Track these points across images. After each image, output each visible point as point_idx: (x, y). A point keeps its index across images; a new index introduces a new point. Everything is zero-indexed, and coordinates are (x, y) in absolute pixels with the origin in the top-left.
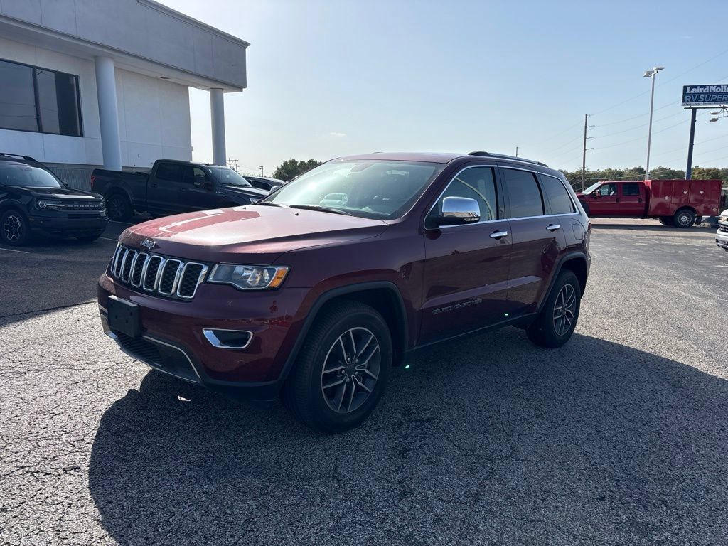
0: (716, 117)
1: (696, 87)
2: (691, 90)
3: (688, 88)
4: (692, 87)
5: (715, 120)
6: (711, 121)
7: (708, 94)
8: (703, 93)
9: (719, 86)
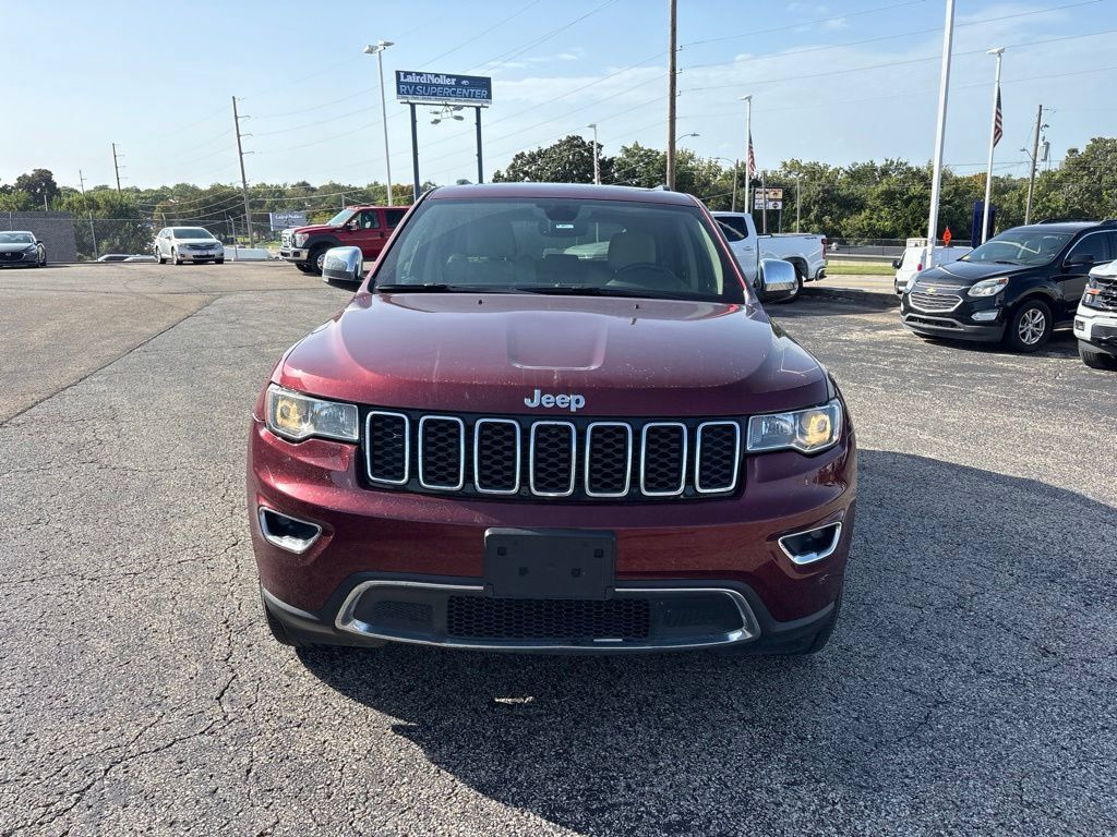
0: (438, 117)
1: (410, 73)
2: (405, 77)
3: (402, 74)
4: (407, 74)
5: (436, 122)
6: (433, 123)
7: (426, 85)
8: (420, 84)
9: (437, 75)
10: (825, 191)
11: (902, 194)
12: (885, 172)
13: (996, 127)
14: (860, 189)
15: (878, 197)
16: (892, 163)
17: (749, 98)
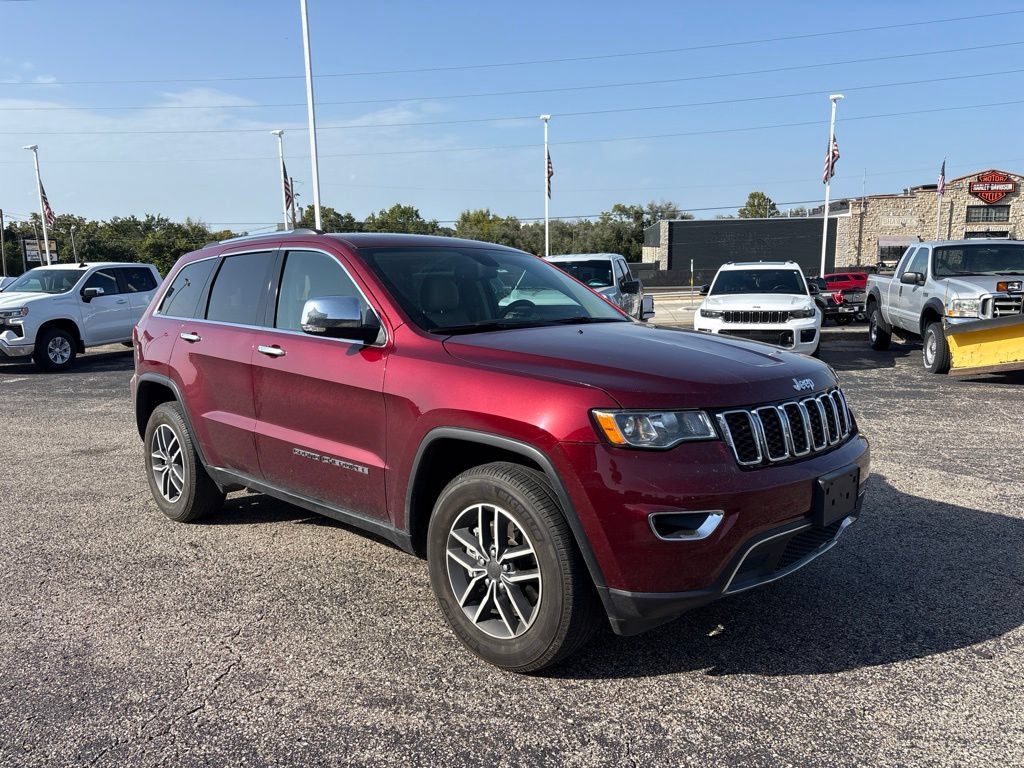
10: (90, 244)
11: (169, 247)
12: (148, 227)
13: (286, 194)
14: (127, 242)
15: (147, 249)
16: (153, 218)
17: (35, 149)
